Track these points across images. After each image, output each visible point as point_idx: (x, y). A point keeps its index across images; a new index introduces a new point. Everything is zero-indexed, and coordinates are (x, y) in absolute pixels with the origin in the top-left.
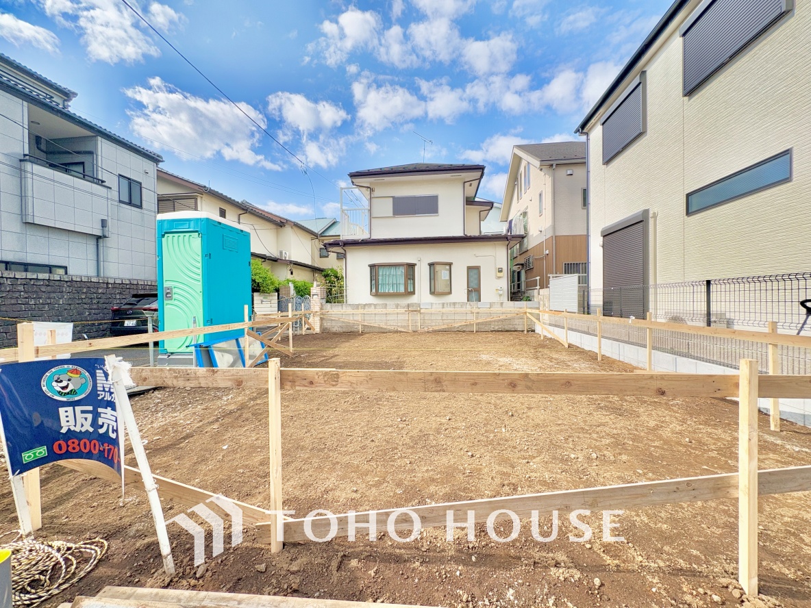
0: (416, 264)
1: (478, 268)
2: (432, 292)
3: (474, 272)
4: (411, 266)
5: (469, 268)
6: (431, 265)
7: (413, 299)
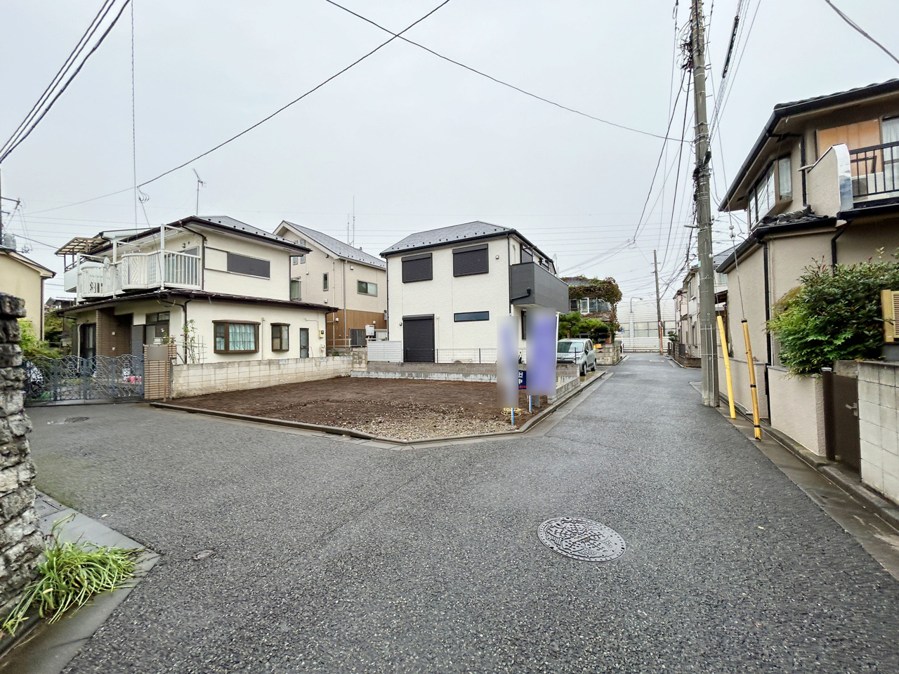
0: (259, 324)
1: (306, 330)
2: (274, 350)
3: (305, 331)
4: (255, 326)
5: (301, 329)
6: (274, 325)
7: (258, 357)
